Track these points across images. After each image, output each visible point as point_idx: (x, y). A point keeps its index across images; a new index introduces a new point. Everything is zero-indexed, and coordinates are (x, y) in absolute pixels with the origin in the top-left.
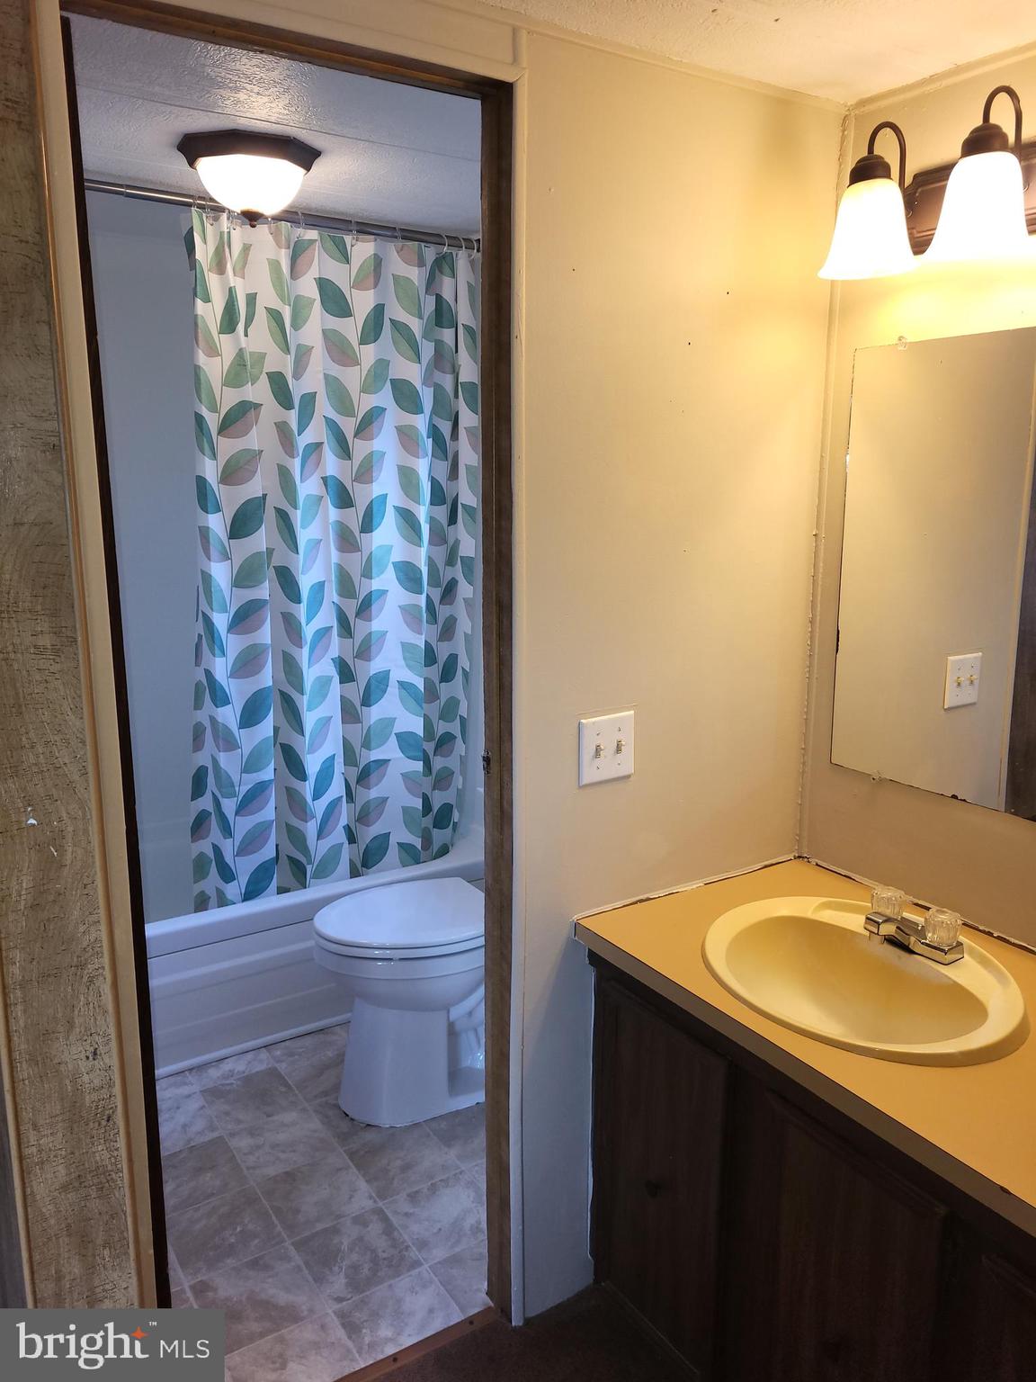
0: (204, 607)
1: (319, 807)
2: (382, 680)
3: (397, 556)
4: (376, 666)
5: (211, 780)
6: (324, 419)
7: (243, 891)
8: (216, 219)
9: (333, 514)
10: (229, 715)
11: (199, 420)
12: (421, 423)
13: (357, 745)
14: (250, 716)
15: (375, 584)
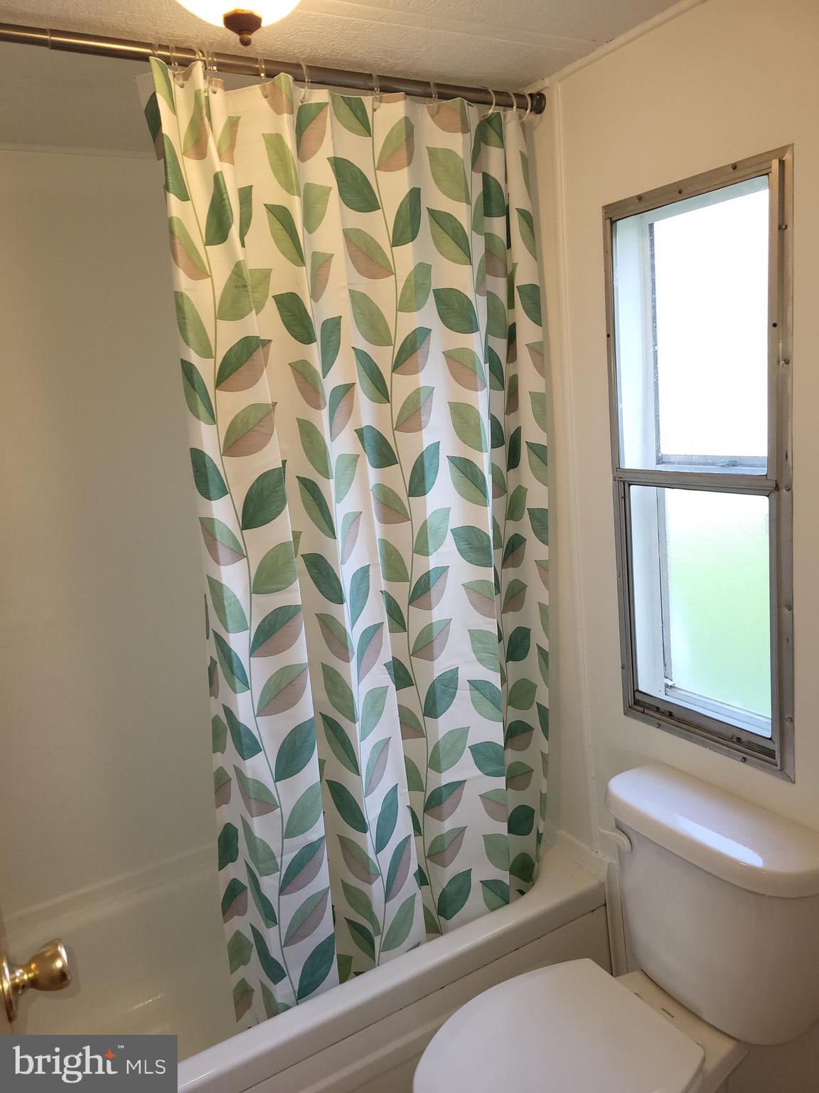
0: (215, 624)
1: (383, 861)
2: (449, 681)
3: (455, 521)
4: (440, 666)
5: (242, 845)
6: (353, 350)
7: (297, 988)
8: (187, 76)
9: (373, 475)
10: (260, 768)
11: (188, 370)
12: (475, 343)
13: (422, 765)
14: (288, 763)
15: (433, 562)
